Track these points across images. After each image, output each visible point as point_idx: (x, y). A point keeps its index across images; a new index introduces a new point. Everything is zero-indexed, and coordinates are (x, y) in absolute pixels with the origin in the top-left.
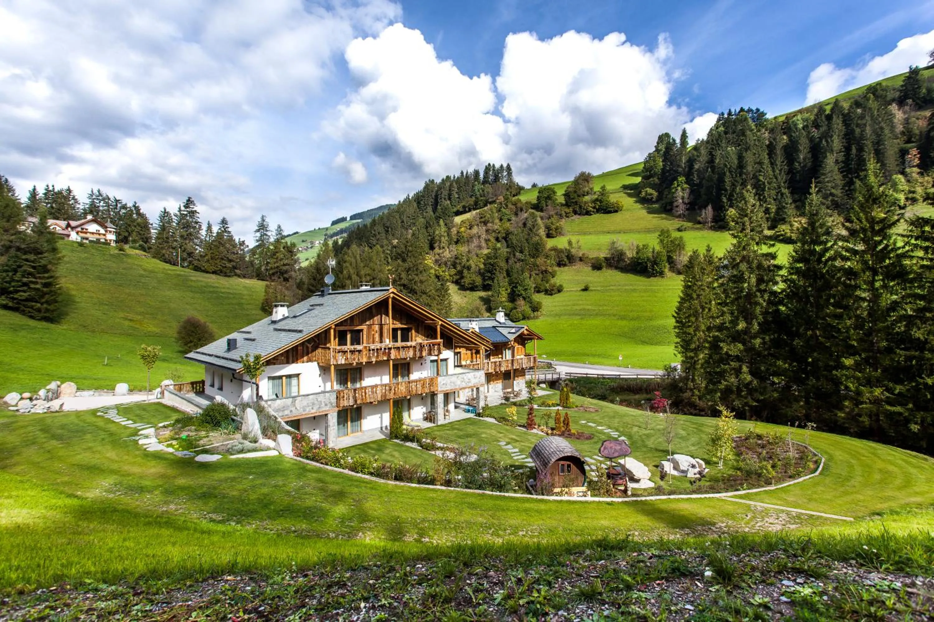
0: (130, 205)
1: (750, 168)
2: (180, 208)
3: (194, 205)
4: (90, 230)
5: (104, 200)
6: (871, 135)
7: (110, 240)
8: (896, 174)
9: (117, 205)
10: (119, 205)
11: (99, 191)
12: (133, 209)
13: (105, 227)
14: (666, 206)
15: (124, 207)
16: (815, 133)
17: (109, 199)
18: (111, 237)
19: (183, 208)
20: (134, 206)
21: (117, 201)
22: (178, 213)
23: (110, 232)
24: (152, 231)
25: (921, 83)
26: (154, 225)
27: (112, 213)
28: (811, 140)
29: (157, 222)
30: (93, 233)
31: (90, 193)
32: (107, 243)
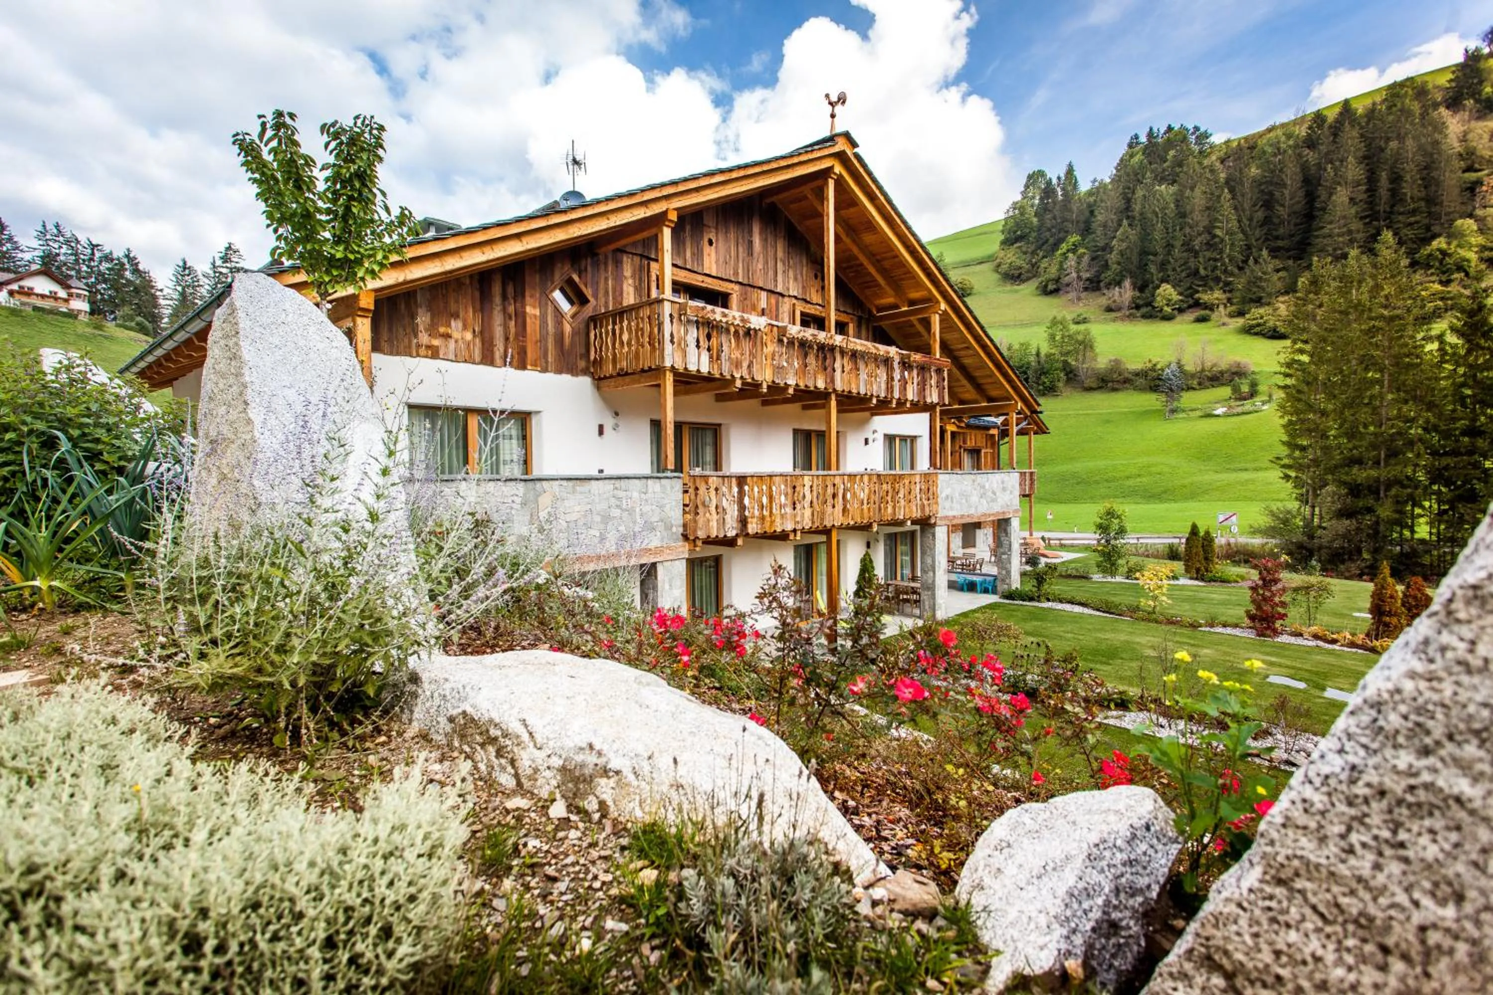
0: (119, 253)
1: (1197, 216)
2: (213, 264)
3: (240, 257)
4: (38, 290)
5: (67, 242)
6: (1414, 154)
7: (80, 311)
8: (1461, 217)
9: (93, 254)
10: (98, 255)
11: (57, 226)
12: (125, 261)
13: (67, 287)
14: (1046, 286)
15: (108, 258)
16: (1311, 156)
17: (78, 242)
18: (81, 305)
19: (219, 263)
20: (127, 256)
21: (94, 247)
22: (211, 272)
23: (79, 296)
24: (162, 302)
25: (1485, 75)
26: (165, 293)
27: (85, 268)
28: (1304, 167)
29: (171, 284)
30: (43, 296)
31: (40, 228)
32: (72, 315)
